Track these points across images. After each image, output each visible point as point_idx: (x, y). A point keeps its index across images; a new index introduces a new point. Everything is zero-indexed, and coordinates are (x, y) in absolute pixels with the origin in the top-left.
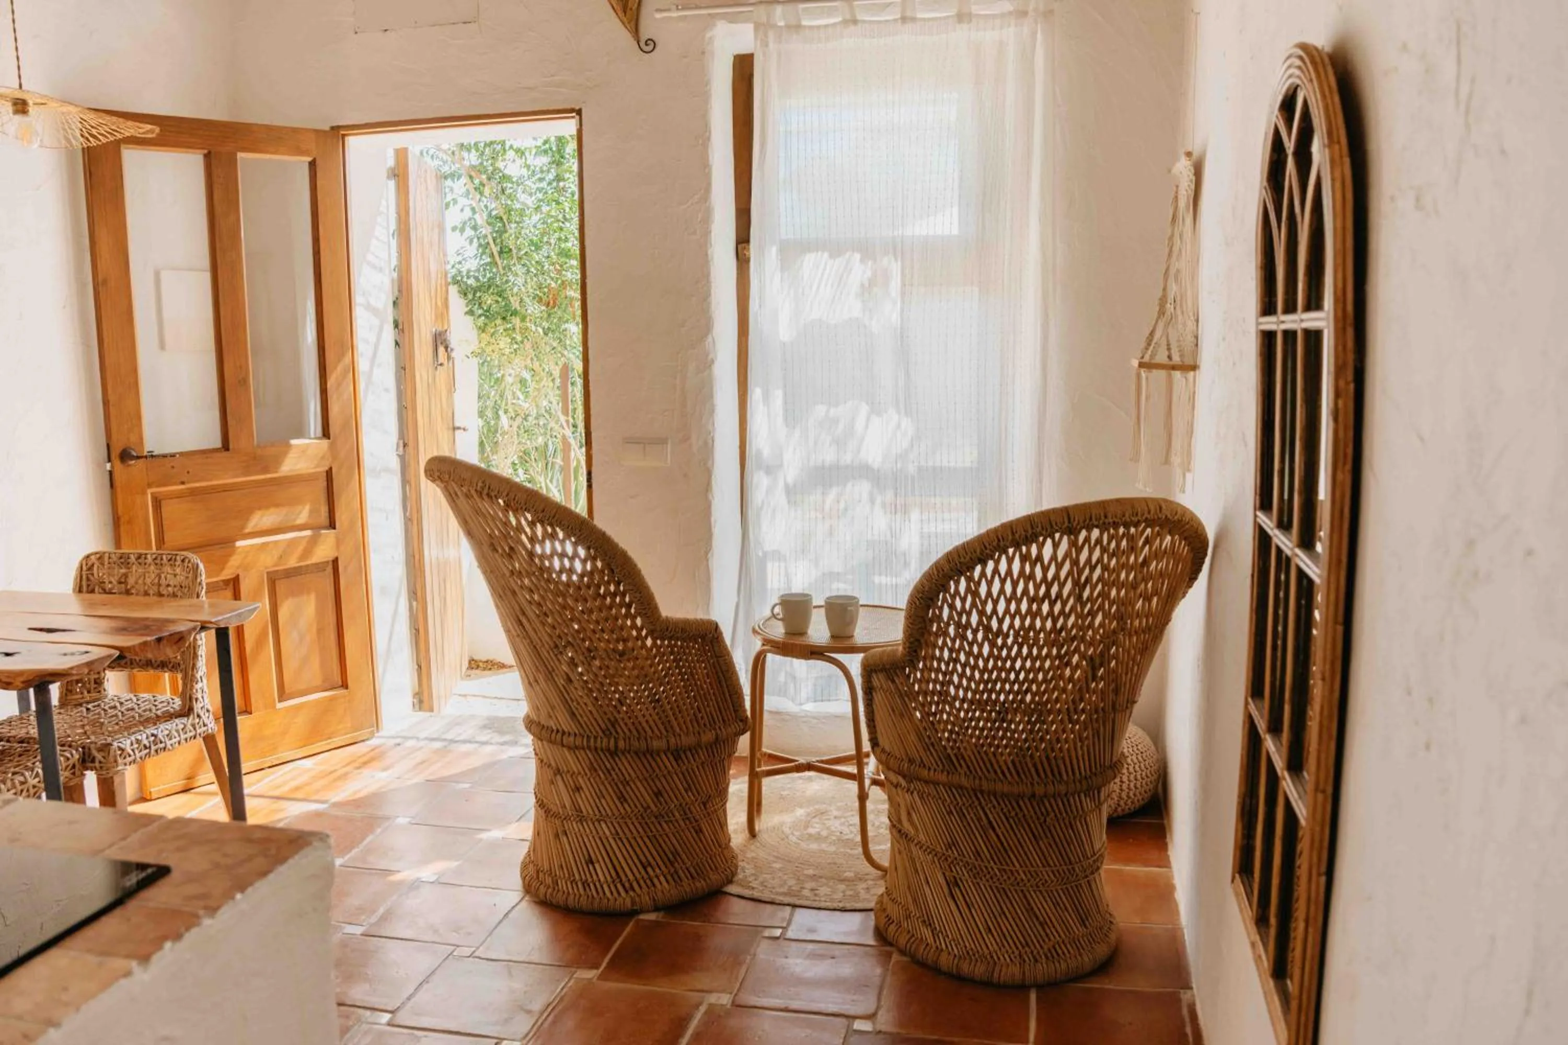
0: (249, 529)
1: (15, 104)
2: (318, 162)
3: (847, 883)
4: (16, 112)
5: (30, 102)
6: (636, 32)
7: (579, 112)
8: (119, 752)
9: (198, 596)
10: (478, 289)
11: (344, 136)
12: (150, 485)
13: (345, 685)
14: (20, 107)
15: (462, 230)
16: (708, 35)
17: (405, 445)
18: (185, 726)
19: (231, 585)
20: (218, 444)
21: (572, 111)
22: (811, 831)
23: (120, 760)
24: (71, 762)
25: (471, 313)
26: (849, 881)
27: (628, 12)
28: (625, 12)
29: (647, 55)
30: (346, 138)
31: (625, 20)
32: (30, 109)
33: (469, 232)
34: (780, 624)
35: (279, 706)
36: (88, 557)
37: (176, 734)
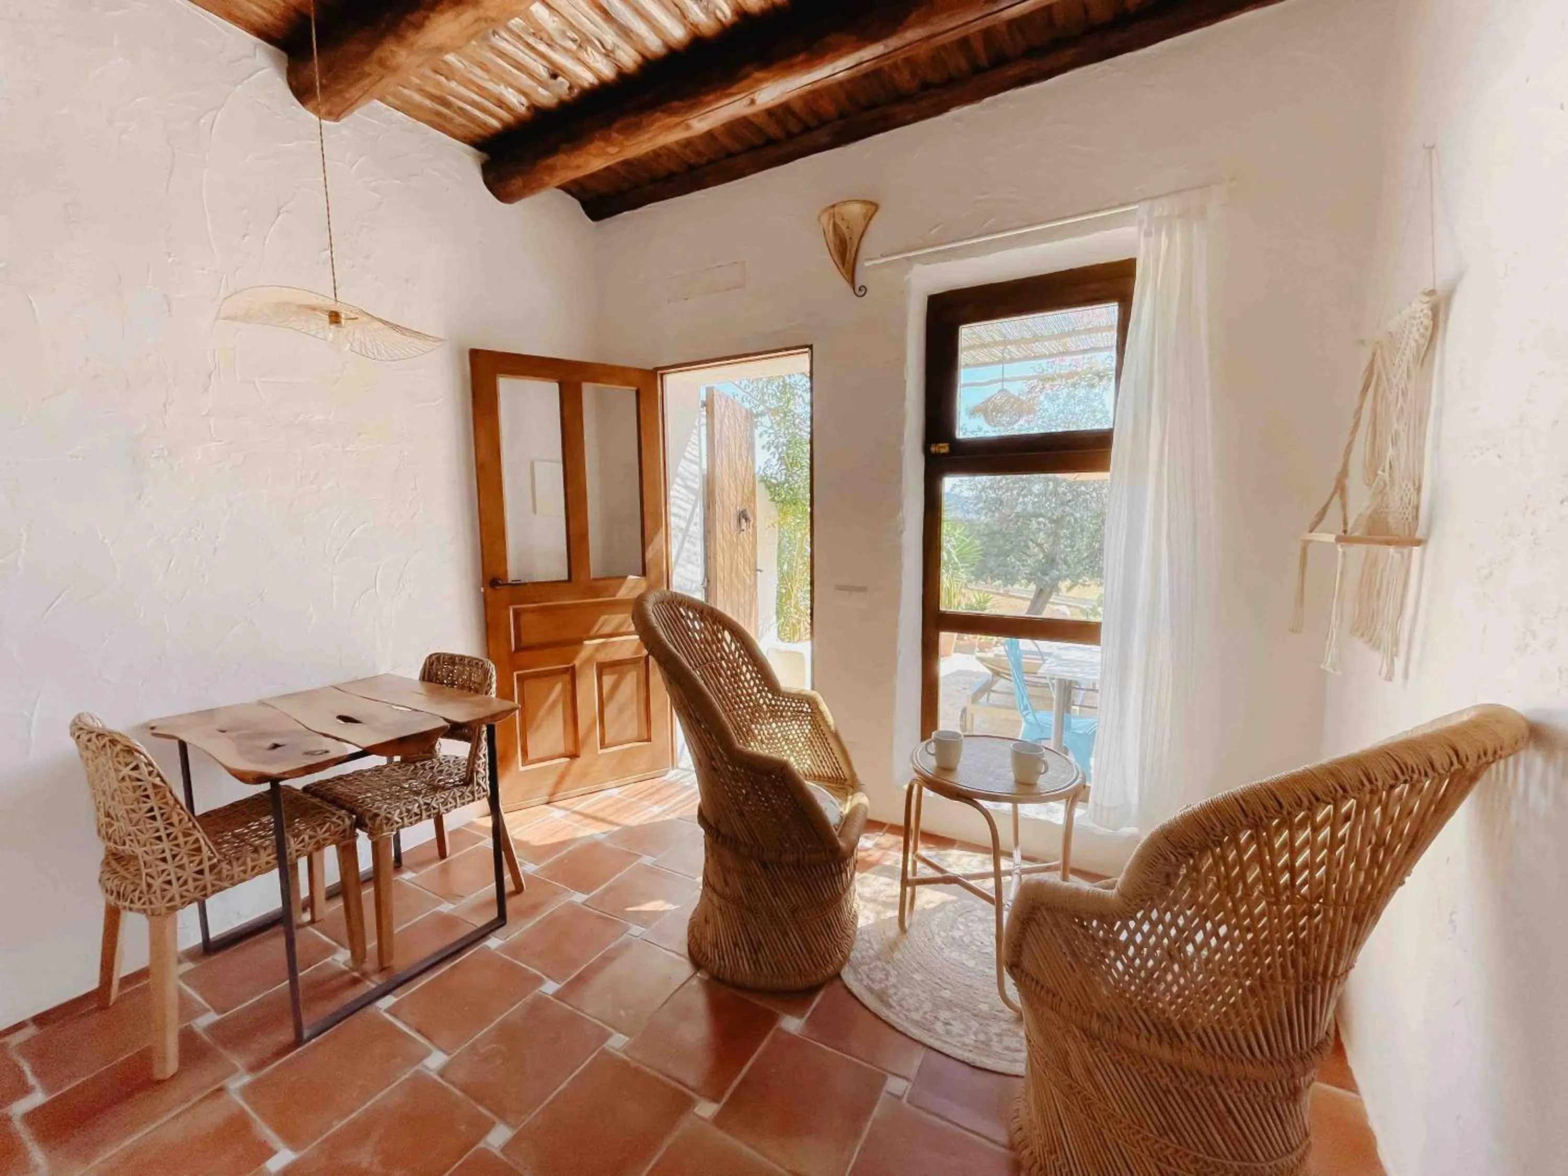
0: (592, 633)
1: (330, 316)
2: (641, 391)
3: (981, 1021)
4: (332, 322)
5: (343, 316)
6: (852, 282)
7: (811, 347)
8: (384, 821)
9: (487, 693)
10: (777, 485)
11: (662, 375)
12: (512, 604)
13: (649, 740)
14: (333, 318)
15: (769, 449)
16: (906, 278)
17: (708, 581)
18: (463, 793)
19: (570, 671)
20: (565, 577)
21: (806, 347)
22: (957, 934)
23: (385, 827)
24: (341, 828)
25: (773, 500)
26: (982, 1017)
27: (846, 265)
28: (843, 265)
29: (859, 299)
30: (664, 377)
31: (843, 271)
32: (343, 321)
33: (773, 449)
34: (933, 758)
35: (600, 752)
36: (431, 656)
37: (452, 801)
